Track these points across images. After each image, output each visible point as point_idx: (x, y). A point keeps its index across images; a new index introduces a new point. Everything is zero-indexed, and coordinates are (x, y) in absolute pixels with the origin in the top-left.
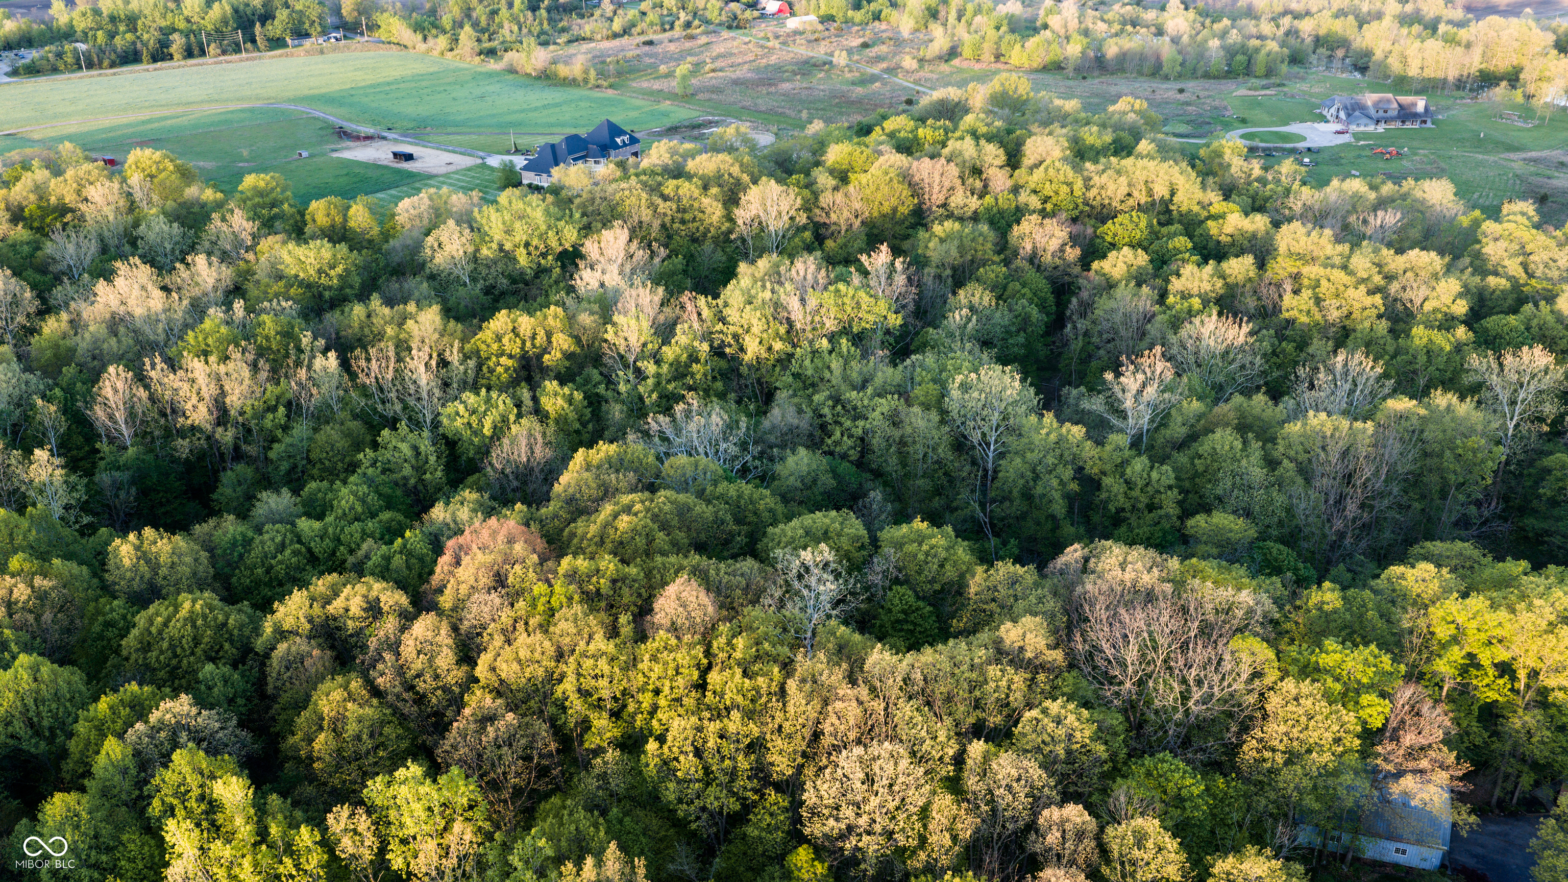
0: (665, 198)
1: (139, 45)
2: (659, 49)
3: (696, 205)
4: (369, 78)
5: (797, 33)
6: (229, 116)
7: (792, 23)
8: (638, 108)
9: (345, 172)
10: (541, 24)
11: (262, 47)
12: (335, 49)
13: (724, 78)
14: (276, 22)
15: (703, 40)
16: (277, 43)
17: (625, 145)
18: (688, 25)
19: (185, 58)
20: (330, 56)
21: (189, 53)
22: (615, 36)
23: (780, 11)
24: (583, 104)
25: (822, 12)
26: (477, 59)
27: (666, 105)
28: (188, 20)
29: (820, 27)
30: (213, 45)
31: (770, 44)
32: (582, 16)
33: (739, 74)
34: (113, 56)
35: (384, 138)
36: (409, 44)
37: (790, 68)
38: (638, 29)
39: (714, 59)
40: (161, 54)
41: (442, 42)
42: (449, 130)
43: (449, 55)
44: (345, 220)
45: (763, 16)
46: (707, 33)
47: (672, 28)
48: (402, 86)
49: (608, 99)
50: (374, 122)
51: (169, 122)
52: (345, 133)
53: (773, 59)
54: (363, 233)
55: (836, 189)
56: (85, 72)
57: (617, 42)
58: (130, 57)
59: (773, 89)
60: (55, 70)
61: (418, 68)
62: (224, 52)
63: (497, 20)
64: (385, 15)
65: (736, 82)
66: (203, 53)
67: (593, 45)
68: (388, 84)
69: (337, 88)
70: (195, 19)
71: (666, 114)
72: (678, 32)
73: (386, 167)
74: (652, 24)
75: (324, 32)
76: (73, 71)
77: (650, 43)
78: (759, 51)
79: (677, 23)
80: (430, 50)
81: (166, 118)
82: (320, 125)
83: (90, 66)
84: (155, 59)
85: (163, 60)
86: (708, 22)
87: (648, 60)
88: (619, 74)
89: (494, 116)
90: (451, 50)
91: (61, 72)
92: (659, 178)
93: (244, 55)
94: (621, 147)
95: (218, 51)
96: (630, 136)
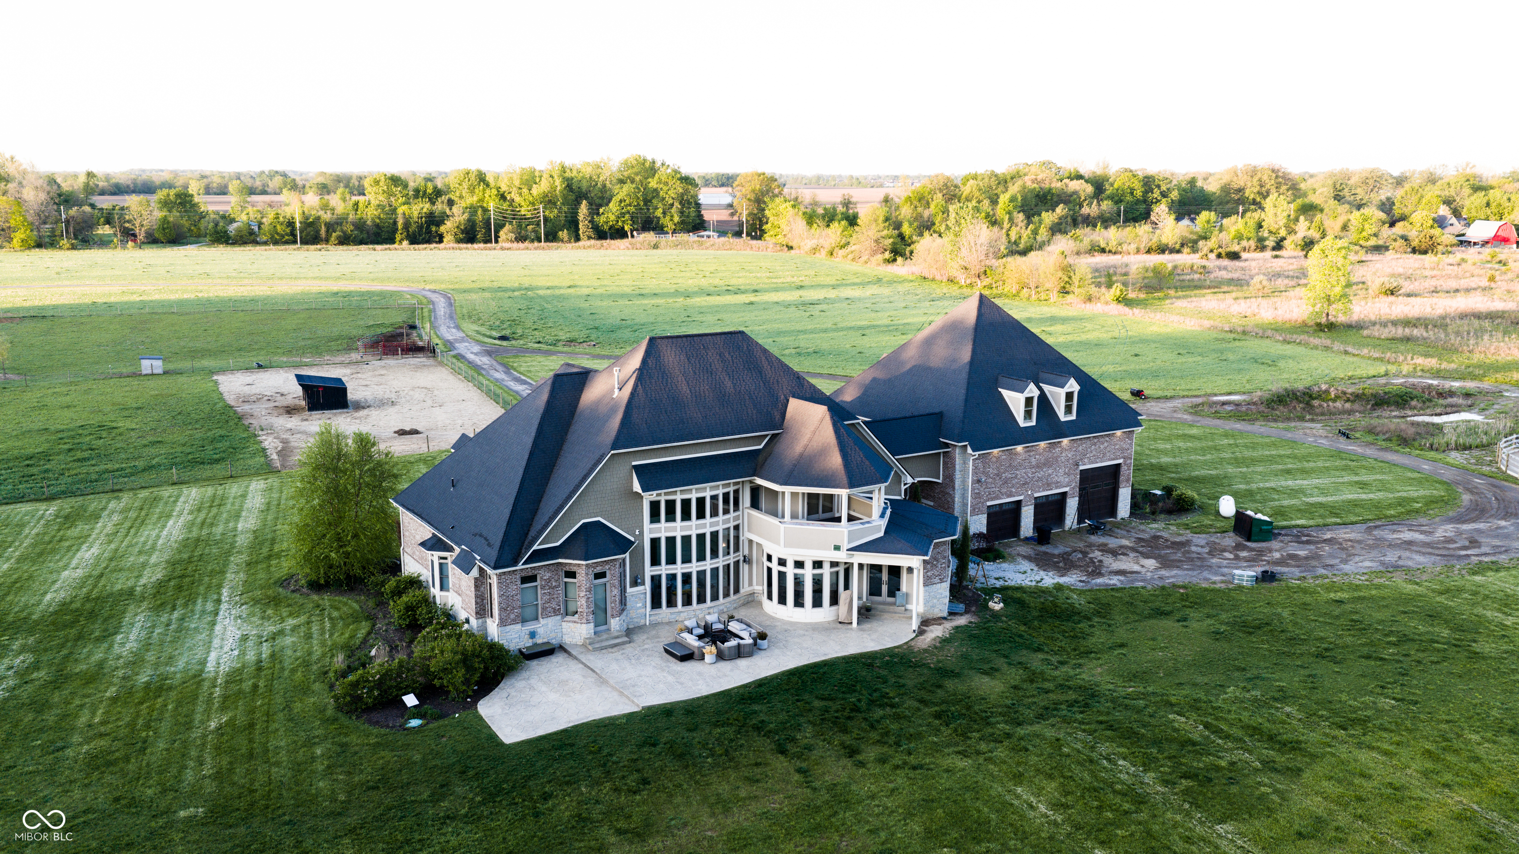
1: (399, 219)
11: (584, 237)
14: (612, 202)
16: (611, 232)
19: (457, 241)
21: (469, 237)
23: (1498, 238)
30: (507, 228)
34: (350, 232)
35: (437, 352)
40: (425, 234)
41: (835, 232)
43: (840, 254)
45: (1463, 244)
57: (1164, 256)
64: (777, 201)
66: (489, 238)
71: (1264, 361)
76: (281, 244)
84: (414, 239)
85: (426, 241)
88: (1151, 289)
90: (845, 245)
91: (265, 244)
94: (1027, 436)
95: (513, 236)
96: (1091, 388)
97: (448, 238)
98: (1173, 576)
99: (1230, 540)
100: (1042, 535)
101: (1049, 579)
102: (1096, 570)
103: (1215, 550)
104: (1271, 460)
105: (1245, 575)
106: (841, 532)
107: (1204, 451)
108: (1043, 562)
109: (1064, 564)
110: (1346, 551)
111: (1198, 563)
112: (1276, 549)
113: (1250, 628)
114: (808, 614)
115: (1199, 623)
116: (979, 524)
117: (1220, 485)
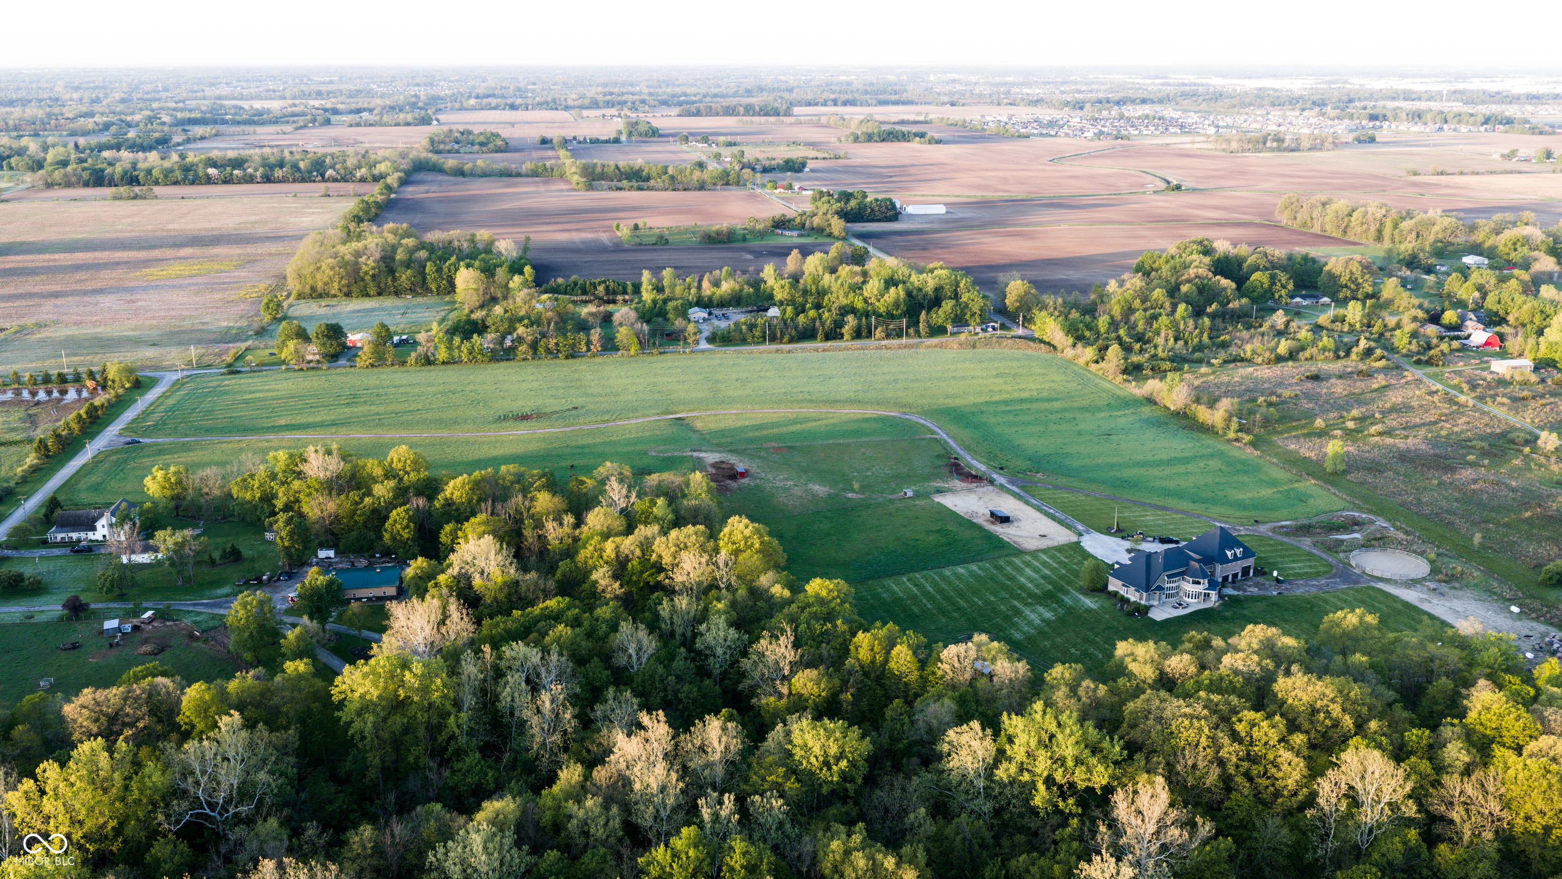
0: (1235, 737)
1: (818, 323)
2: (1323, 389)
3: (1271, 756)
4: (1003, 389)
5: (1502, 382)
6: (864, 425)
7: (1500, 367)
8: (1273, 483)
9: (937, 527)
10: (1202, 333)
11: (923, 333)
12: (988, 343)
13: (1390, 448)
14: (940, 312)
15: (1380, 380)
16: (938, 331)
17: (1236, 558)
18: (1369, 352)
19: (853, 338)
20: (981, 351)
21: (858, 334)
22: (1279, 359)
23: (1487, 343)
24: (1214, 464)
25: (1540, 355)
26: (1120, 378)
27: (1309, 485)
28: (866, 301)
29: (1534, 378)
30: (880, 329)
31: (1462, 399)
32: (1248, 327)
33: (1414, 442)
34: (793, 333)
35: (991, 482)
36: (1059, 347)
37: (1478, 444)
38: (1307, 354)
39: (1385, 413)
40: (833, 334)
41: (1090, 353)
42: (1062, 481)
43: (1094, 367)
44: (886, 661)
45: (1464, 348)
46: (1385, 370)
47: (1348, 354)
48: (1034, 406)
49: (1243, 462)
50: (990, 457)
51: (809, 425)
52: (957, 465)
53: (1461, 425)
54: (899, 678)
55: (1467, 772)
56: (767, 347)
57: (1277, 371)
58: (807, 334)
59: (1446, 478)
60: (743, 341)
61: (1057, 381)
62: (888, 336)
63: (1155, 326)
64: (1044, 313)
65: (1404, 457)
66: (869, 335)
67: (1250, 370)
68: (1022, 401)
69: (971, 399)
70: (873, 300)
71: (1302, 498)
72: (1353, 362)
73: (979, 527)
74: (1324, 349)
75: (984, 321)
76: (758, 343)
77: (1315, 378)
78: (1445, 408)
79: (1355, 350)
80: (1077, 356)
81: (807, 420)
82: (939, 450)
83: (773, 339)
84: (828, 337)
85: (834, 338)
86: (1393, 350)
87: (1306, 405)
88: (1267, 422)
89: (1112, 466)
90: (1097, 362)
91: (749, 344)
92: (1234, 700)
93: (904, 340)
94: (1231, 561)
95: (883, 334)
96: (1245, 548)
97: (846, 337)
98: (1261, 593)
99: (1274, 583)
100: (1233, 582)
101: (1236, 593)
102: (1245, 591)
103: (1271, 586)
104: (1290, 556)
105: (1275, 593)
106: (1201, 586)
107: (1272, 551)
108: (1234, 588)
109: (1238, 589)
110: (1298, 586)
111: (1266, 589)
112: (1284, 586)
113: (1274, 604)
114: (1194, 600)
115: (1265, 603)
116: (1220, 580)
117: (1274, 566)
